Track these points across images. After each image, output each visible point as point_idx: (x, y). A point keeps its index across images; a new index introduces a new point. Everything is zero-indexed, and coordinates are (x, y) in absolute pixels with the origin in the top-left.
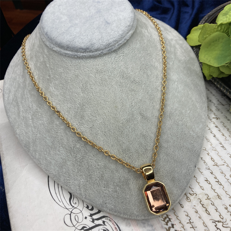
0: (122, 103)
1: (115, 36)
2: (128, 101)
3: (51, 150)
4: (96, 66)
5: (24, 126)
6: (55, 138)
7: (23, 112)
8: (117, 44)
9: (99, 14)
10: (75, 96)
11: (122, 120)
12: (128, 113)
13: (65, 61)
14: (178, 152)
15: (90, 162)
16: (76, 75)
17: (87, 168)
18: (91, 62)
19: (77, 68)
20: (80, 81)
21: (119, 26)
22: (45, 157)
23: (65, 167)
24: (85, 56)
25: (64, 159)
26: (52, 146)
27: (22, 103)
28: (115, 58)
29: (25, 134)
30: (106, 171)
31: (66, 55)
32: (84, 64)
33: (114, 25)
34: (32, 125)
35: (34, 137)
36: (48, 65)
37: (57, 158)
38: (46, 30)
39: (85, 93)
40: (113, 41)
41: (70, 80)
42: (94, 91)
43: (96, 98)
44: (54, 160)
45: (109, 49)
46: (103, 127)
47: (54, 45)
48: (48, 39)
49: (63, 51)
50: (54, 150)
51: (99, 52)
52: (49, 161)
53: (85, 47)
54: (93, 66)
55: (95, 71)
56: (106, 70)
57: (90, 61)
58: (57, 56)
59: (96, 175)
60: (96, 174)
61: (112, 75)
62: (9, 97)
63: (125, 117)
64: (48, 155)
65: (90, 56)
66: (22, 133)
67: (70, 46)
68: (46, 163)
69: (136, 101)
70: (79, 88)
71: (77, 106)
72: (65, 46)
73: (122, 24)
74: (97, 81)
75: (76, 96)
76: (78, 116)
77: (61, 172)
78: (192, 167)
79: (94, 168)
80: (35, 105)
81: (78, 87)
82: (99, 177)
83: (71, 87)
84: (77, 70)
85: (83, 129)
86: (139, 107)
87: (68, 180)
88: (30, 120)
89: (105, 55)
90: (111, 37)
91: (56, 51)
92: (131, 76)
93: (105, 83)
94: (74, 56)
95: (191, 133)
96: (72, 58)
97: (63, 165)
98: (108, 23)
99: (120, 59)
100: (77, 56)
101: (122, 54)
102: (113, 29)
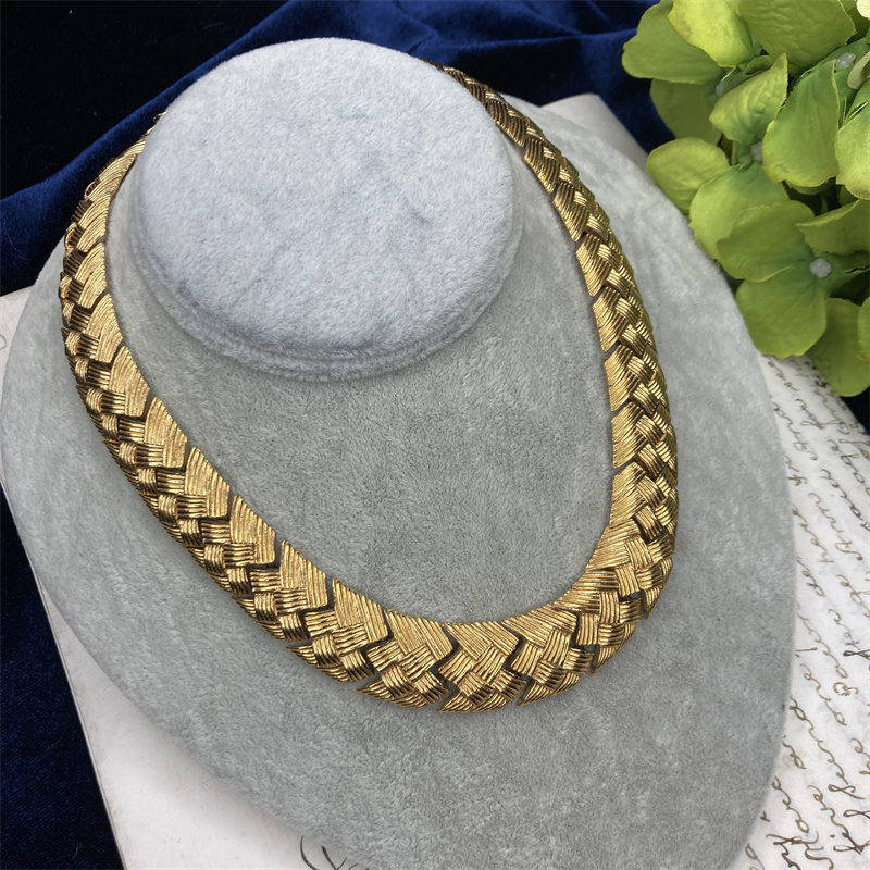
5: (149, 655)
13: (283, 397)
18: (386, 389)
21: (470, 229)
22: (266, 765)
24: (359, 371)
26: (284, 724)
33: (451, 229)
34: (184, 647)
39: (380, 514)
40: (458, 301)
45: (445, 331)
47: (224, 335)
50: (294, 738)
52: (285, 781)
55: (405, 422)
58: (244, 379)
78: (774, 714)
81: (349, 493)
87: (370, 839)
91: (236, 361)
95: (753, 589)
96: (310, 382)
97: (341, 791)
98: (423, 221)
99: (487, 360)
100: (329, 375)
101: (490, 340)
102: (448, 249)
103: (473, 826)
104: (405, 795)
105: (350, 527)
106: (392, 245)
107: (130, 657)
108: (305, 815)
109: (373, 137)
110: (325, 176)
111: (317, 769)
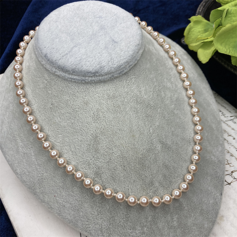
0: (139, 131)
1: (126, 57)
2: (145, 129)
3: (62, 191)
4: (106, 91)
5: (25, 164)
7: (23, 148)
8: (128, 66)
10: (85, 126)
11: (142, 151)
12: (147, 142)
13: (71, 87)
14: (203, 181)
16: (85, 103)
17: (108, 209)
18: (101, 87)
19: (86, 94)
20: (91, 110)
21: (129, 45)
22: (56, 199)
23: (82, 210)
24: (94, 80)
25: (80, 201)
26: (63, 186)
27: (20, 137)
28: (127, 81)
29: (27, 174)
30: (130, 210)
31: (72, 81)
32: (94, 90)
33: (123, 44)
34: (36, 162)
35: (39, 177)
36: (50, 92)
38: (44, 52)
39: (97, 122)
40: (124, 63)
41: (78, 108)
42: (107, 120)
43: (110, 128)
44: (68, 202)
45: (120, 71)
46: (121, 160)
47: (56, 69)
48: (48, 62)
49: (67, 75)
50: (66, 191)
51: (110, 76)
52: (62, 204)
53: (94, 71)
54: (104, 91)
55: (106, 97)
56: (118, 95)
57: (99, 86)
58: (61, 82)
59: (119, 217)
60: (119, 215)
61: (126, 101)
63: (144, 147)
64: (59, 197)
65: (100, 80)
66: (25, 173)
67: (76, 70)
68: (58, 206)
69: (153, 128)
71: (88, 137)
72: (70, 70)
73: (131, 43)
74: (110, 108)
76: (91, 149)
77: (78, 217)
78: (218, 196)
81: (89, 116)
82: (123, 219)
83: (80, 116)
84: (86, 96)
85: (99, 164)
86: (158, 134)
87: (87, 225)
88: (32, 157)
89: (116, 78)
90: (122, 58)
91: (59, 76)
92: (145, 100)
93: (119, 110)
94: (82, 81)
95: (212, 157)
96: (80, 83)
97: (79, 208)
98: (115, 42)
99: (132, 82)
100: (85, 81)
101: (133, 77)
102: (122, 49)
103: (120, 222)
104: (99, 210)
105: (88, 126)
106: (106, 48)
107: (20, 165)
108: (67, 216)
109: (103, 22)
110: (89, 31)
111: (72, 201)
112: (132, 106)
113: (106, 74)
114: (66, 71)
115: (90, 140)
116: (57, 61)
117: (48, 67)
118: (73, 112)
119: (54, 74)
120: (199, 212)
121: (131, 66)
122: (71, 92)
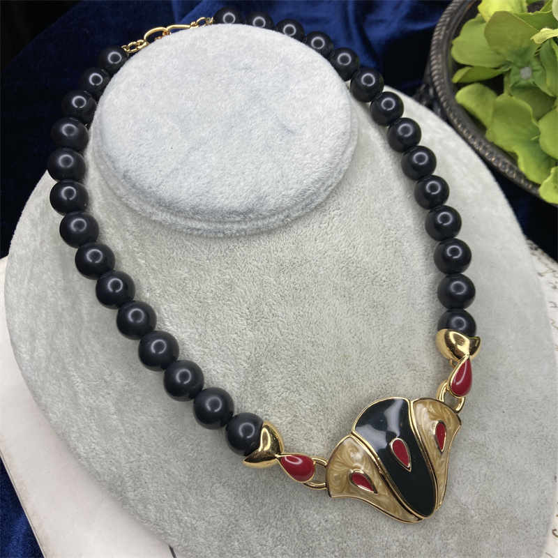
0: (358, 345)
1: (316, 167)
2: (371, 337)
3: (188, 494)
4: (276, 253)
6: (195, 462)
7: (87, 394)
8: (322, 189)
9: (258, 105)
10: (232, 340)
11: (367, 391)
12: (377, 368)
14: (510, 450)
15: (304, 516)
16: (226, 284)
17: (298, 531)
19: (227, 263)
20: (241, 300)
23: (237, 536)
25: (230, 516)
27: (78, 369)
28: (321, 225)
29: (103, 456)
30: (348, 532)
31: (191, 233)
32: (245, 252)
35: (132, 462)
36: (142, 262)
37: (210, 515)
38: (121, 165)
41: (213, 298)
42: (280, 323)
43: (289, 341)
44: (204, 519)
46: (321, 417)
48: (133, 190)
49: (182, 222)
51: (281, 217)
53: (243, 209)
54: (268, 254)
56: (304, 261)
59: (325, 548)
60: (323, 544)
61: (322, 272)
62: (33, 350)
63: (373, 381)
64: (182, 508)
65: (259, 229)
66: (97, 454)
67: (202, 207)
68: (182, 530)
70: (241, 316)
71: (241, 366)
72: (188, 209)
73: (327, 133)
74: (286, 292)
75: (234, 339)
76: (249, 394)
77: (229, 551)
79: (317, 529)
80: (120, 374)
82: (333, 553)
83: (217, 316)
84: (227, 268)
86: (402, 348)
88: (112, 417)
90: (307, 172)
93: (307, 296)
94: (216, 233)
112: (337, 284)
113: (273, 213)
114: (179, 212)
115: (244, 373)
116: (154, 189)
117: (133, 202)
118: (200, 307)
119: (148, 220)
120: (506, 526)
121: (330, 189)
122: (192, 260)
